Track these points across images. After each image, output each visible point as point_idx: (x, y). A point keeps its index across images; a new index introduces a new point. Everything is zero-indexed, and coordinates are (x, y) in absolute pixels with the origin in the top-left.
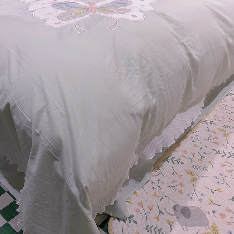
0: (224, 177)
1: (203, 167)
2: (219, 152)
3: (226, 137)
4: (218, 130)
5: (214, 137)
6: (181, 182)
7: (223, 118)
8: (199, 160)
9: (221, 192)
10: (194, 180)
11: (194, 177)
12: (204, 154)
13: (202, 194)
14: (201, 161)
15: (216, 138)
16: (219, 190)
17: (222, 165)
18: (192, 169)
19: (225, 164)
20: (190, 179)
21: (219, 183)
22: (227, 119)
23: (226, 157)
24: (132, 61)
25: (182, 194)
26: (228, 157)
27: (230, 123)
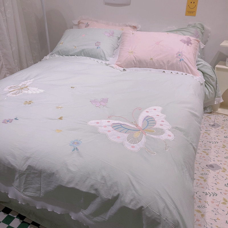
0: (216, 209)
1: (203, 206)
2: (207, 194)
3: (206, 182)
4: (200, 178)
5: (199, 183)
6: (197, 219)
7: (198, 168)
8: (199, 202)
9: (219, 220)
10: (203, 215)
11: (202, 213)
12: (200, 197)
13: (211, 224)
14: (201, 202)
15: (201, 184)
16: (218, 219)
17: (213, 202)
18: (199, 209)
19: (214, 201)
20: (200, 215)
21: (216, 214)
22: (200, 169)
23: (212, 196)
24: (183, 166)
25: (201, 226)
26: (213, 196)
27: (203, 171)
